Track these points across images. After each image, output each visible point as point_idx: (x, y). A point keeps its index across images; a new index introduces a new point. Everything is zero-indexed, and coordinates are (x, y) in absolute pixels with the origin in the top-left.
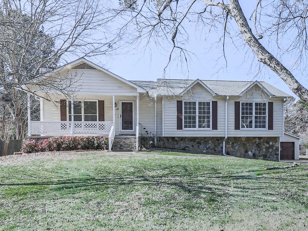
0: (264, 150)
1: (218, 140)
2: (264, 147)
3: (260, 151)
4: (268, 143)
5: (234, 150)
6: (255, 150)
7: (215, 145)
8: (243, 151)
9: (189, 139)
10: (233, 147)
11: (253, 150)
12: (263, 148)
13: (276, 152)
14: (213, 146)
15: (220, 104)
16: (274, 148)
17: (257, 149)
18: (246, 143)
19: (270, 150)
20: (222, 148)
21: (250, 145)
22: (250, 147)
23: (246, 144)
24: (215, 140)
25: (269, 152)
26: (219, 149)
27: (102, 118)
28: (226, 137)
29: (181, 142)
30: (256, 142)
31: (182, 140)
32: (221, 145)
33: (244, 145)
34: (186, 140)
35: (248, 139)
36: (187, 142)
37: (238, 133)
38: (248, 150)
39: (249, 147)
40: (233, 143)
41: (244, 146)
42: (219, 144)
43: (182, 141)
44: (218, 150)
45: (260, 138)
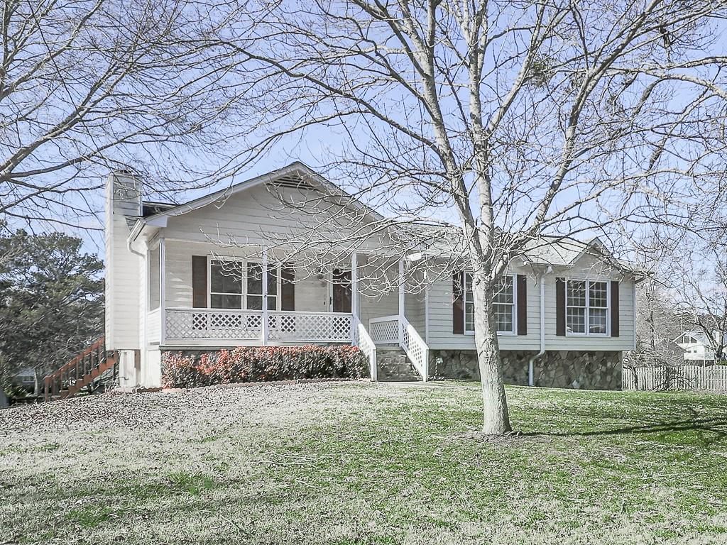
0: (599, 378)
1: (520, 358)
2: (598, 372)
3: (592, 379)
4: (604, 363)
5: (547, 379)
6: (584, 377)
7: (515, 369)
8: (563, 379)
9: (467, 355)
10: (546, 371)
11: (581, 379)
12: (596, 374)
13: (617, 382)
14: (511, 369)
15: (531, 280)
16: (615, 374)
17: (587, 376)
18: (568, 364)
19: (609, 378)
20: (528, 374)
21: (576, 368)
22: (575, 372)
23: (568, 367)
24: (515, 358)
25: (606, 381)
26: (522, 377)
27: (289, 304)
28: (543, 352)
29: (451, 361)
30: (584, 362)
31: (453, 357)
32: (525, 368)
33: (566, 367)
34: (462, 357)
35: (573, 355)
36: (463, 363)
37: (562, 342)
38: (572, 379)
39: (573, 372)
40: (546, 365)
41: (564, 370)
42: (522, 365)
43: (453, 360)
44: (520, 379)
45: (591, 353)
